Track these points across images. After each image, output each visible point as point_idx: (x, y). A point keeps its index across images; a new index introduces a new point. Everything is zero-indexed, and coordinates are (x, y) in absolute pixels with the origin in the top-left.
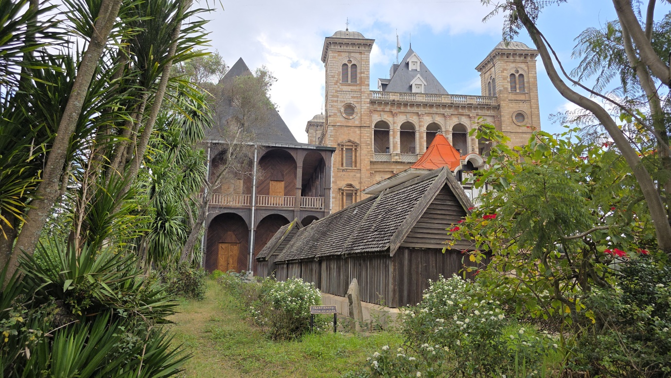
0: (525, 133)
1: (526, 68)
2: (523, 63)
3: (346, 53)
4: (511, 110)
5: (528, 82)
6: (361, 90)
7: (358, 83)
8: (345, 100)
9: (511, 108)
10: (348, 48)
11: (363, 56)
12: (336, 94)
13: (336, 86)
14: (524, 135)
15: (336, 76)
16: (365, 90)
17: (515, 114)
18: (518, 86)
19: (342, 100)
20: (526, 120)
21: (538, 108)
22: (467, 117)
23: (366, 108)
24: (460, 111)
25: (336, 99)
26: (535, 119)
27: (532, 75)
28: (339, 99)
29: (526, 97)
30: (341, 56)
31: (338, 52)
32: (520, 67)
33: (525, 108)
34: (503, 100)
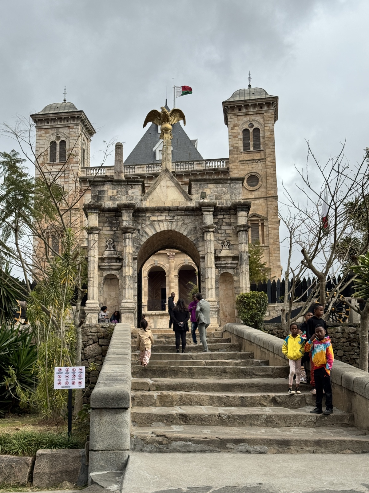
0: (258, 198)
1: (262, 120)
2: (259, 115)
3: (54, 129)
4: (242, 172)
5: (264, 137)
6: (69, 168)
7: (66, 161)
9: (242, 170)
10: (56, 123)
11: (71, 130)
14: (257, 201)
16: (73, 168)
17: (247, 177)
18: (251, 143)
20: (260, 183)
21: (274, 167)
26: (270, 181)
27: (268, 128)
29: (261, 155)
30: (49, 133)
31: (45, 129)
32: (254, 120)
33: (259, 168)
34: (233, 162)
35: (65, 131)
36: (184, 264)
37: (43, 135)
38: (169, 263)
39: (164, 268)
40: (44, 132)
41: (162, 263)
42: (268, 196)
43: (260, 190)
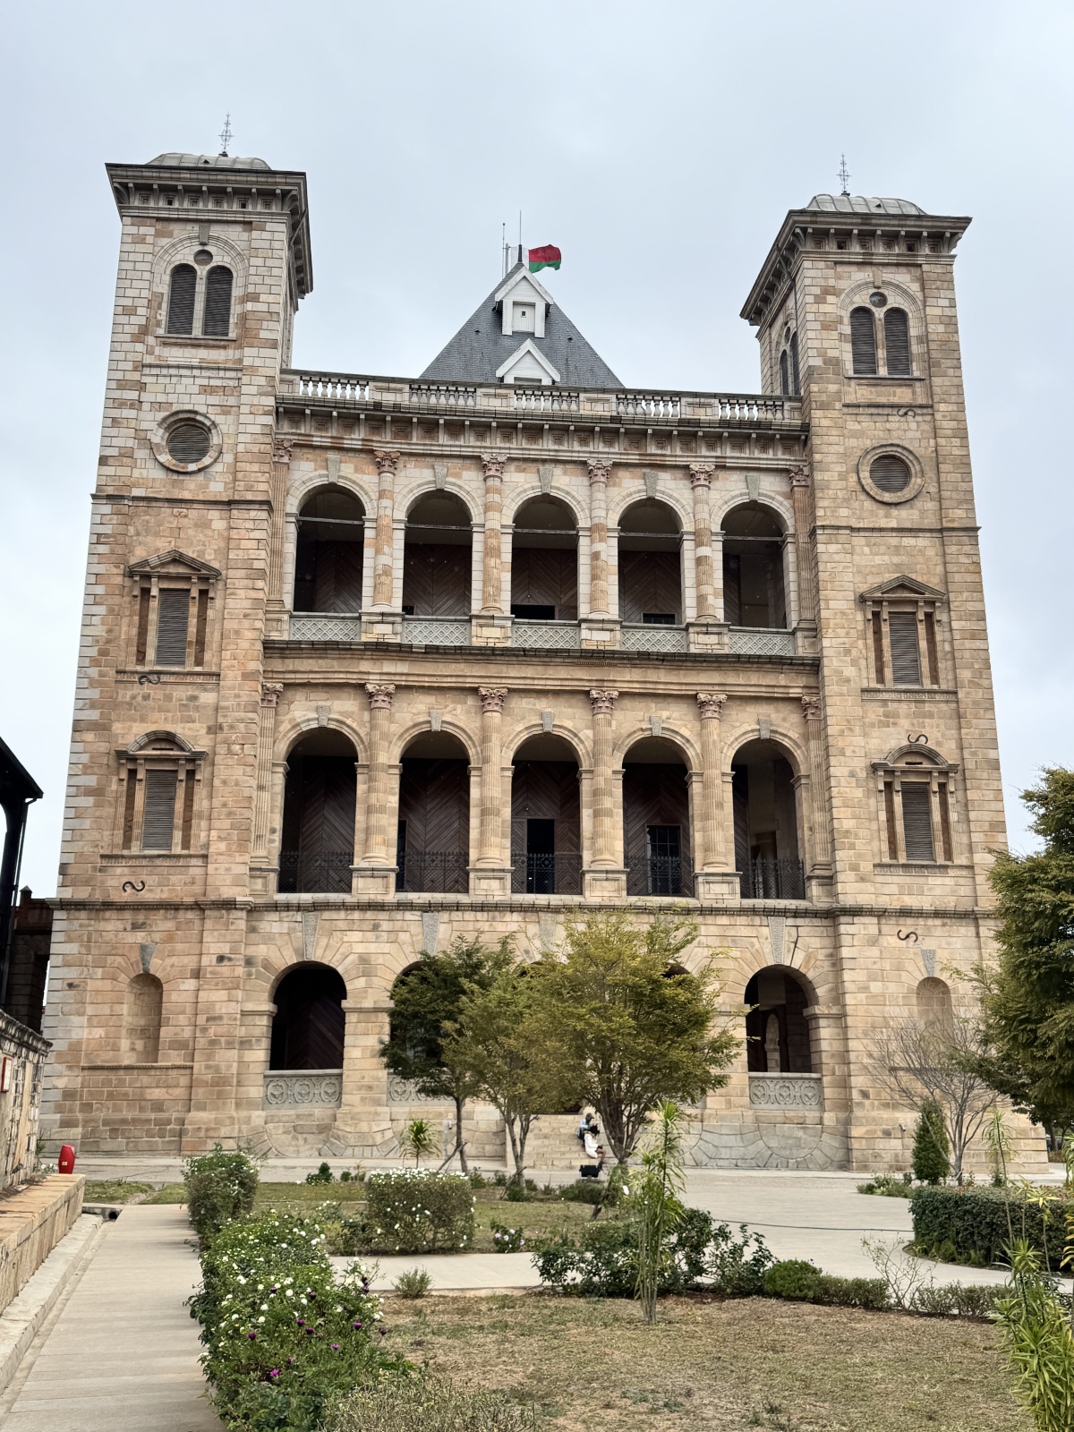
0: (910, 530)
1: (914, 288)
2: (903, 269)
3: (189, 226)
4: (853, 442)
5: (924, 339)
6: (240, 361)
7: (232, 335)
8: (172, 398)
9: (856, 435)
10: (201, 206)
11: (255, 234)
12: (136, 376)
13: (140, 347)
14: (908, 541)
15: (141, 311)
16: (258, 362)
17: (871, 458)
18: (881, 354)
19: (161, 398)
20: (916, 481)
21: (962, 434)
22: (679, 474)
23: (257, 429)
24: (652, 449)
25: (133, 395)
26: (952, 477)
27: (938, 311)
28: (145, 397)
29: (914, 393)
30: (170, 235)
31: (158, 219)
32: (890, 283)
33: (910, 434)
34: (824, 406)
35: (235, 234)
36: (647, 734)
37: (150, 240)
38: (594, 725)
39: (575, 742)
40: (151, 230)
41: (568, 724)
42: (946, 525)
43: (918, 504)
